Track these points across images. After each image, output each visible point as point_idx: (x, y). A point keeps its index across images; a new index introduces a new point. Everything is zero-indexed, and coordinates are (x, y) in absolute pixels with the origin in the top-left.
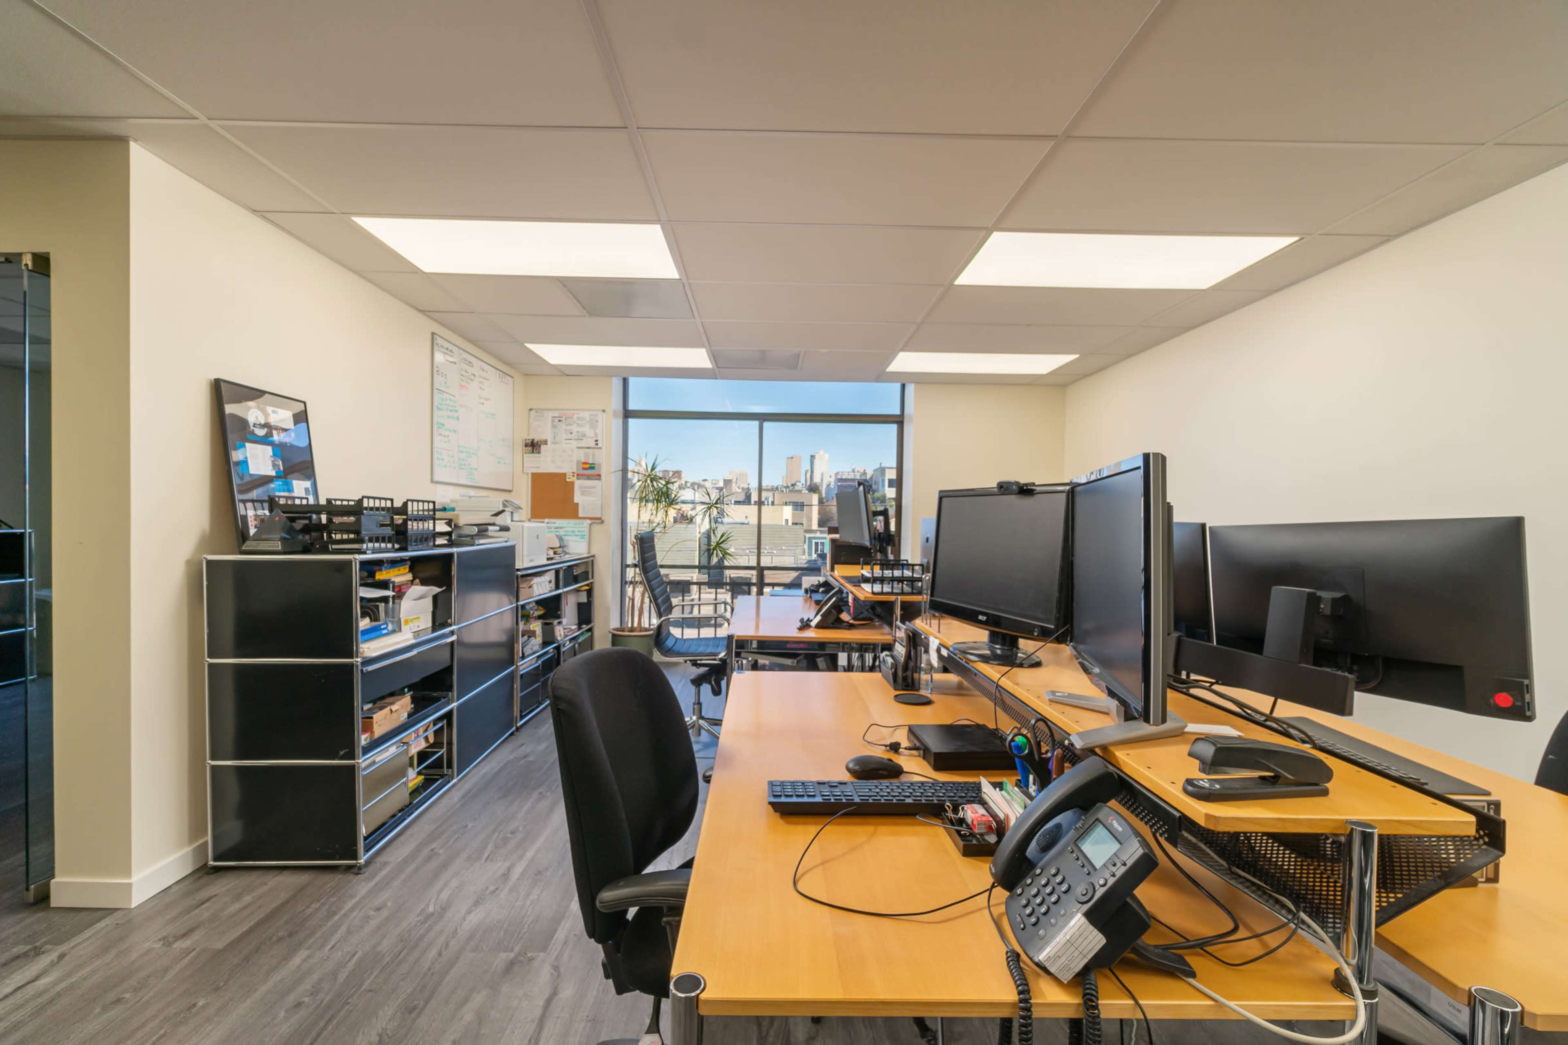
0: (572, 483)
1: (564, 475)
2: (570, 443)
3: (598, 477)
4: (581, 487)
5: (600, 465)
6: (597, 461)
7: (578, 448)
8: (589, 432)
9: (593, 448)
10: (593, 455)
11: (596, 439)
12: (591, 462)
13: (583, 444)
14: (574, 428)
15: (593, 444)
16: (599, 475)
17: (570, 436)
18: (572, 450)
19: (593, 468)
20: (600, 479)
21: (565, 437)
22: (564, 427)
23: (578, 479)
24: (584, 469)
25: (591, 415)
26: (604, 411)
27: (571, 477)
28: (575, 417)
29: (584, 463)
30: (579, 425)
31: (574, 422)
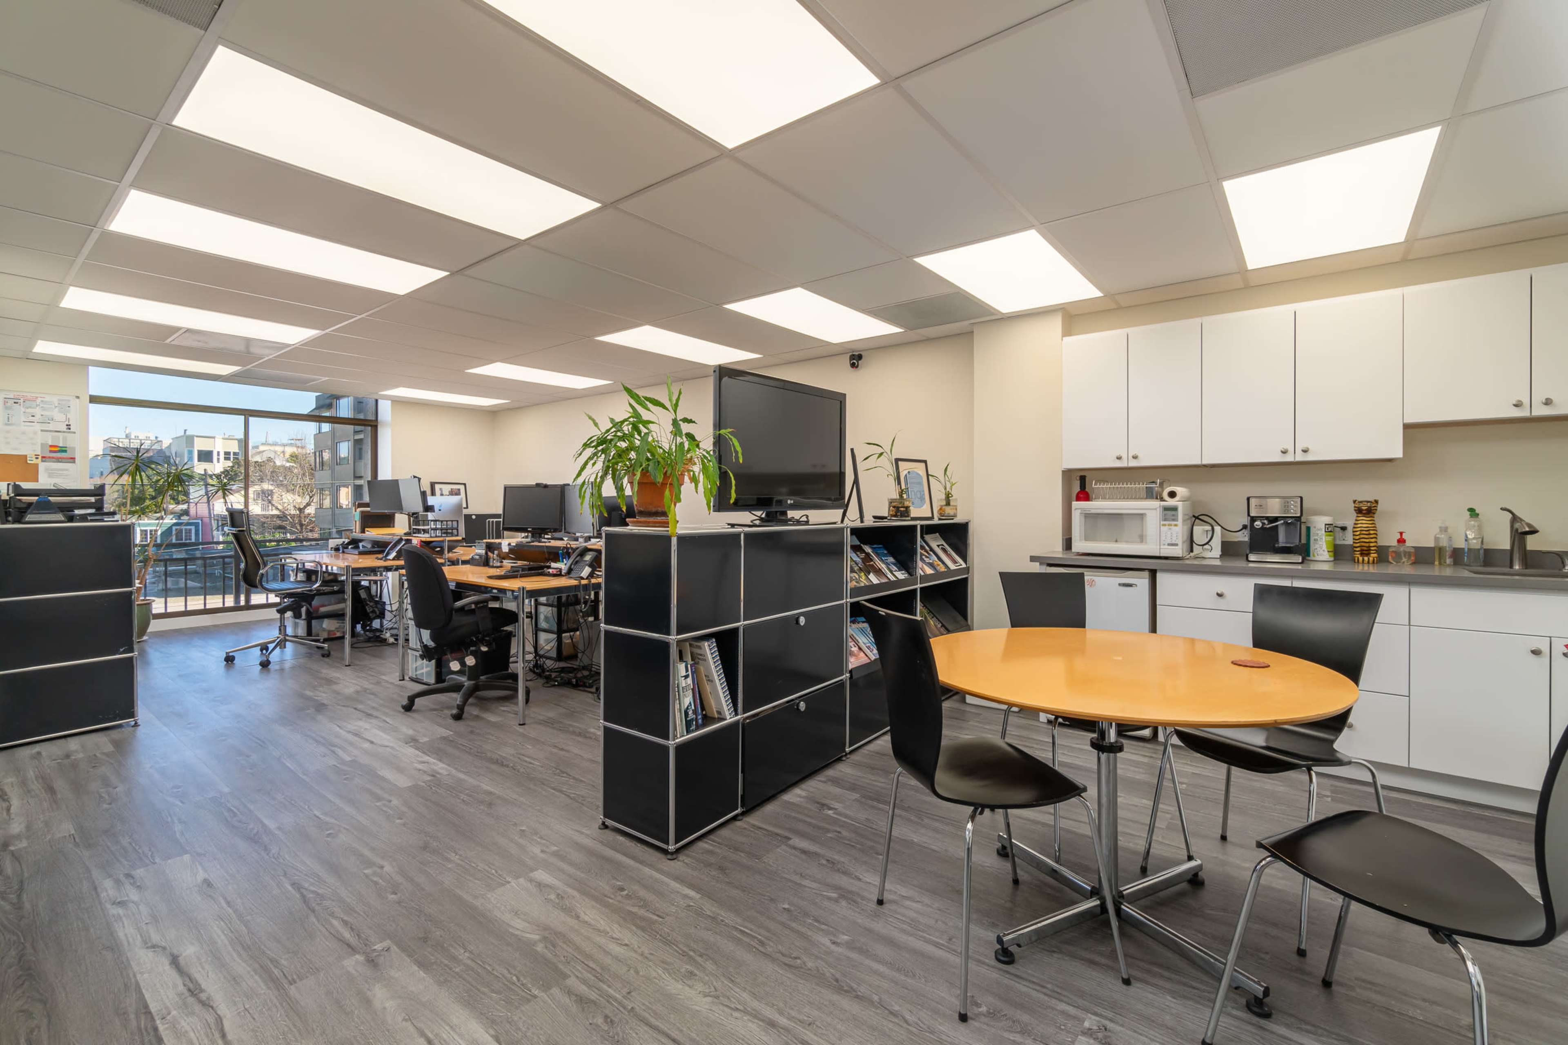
0: (37, 465)
1: (26, 456)
2: (32, 426)
3: (73, 460)
4: (47, 470)
5: (74, 449)
6: (69, 444)
7: (42, 431)
8: (59, 416)
9: (64, 432)
10: (65, 439)
11: (67, 423)
12: (61, 445)
13: (51, 427)
14: (38, 412)
15: (64, 428)
16: (74, 458)
17: (31, 419)
18: (35, 433)
19: (65, 451)
20: (74, 462)
21: (23, 419)
22: (23, 410)
23: (42, 461)
24: (51, 451)
25: (59, 400)
26: (78, 397)
27: (34, 459)
28: (39, 400)
29: (51, 446)
30: (43, 409)
31: (37, 405)
